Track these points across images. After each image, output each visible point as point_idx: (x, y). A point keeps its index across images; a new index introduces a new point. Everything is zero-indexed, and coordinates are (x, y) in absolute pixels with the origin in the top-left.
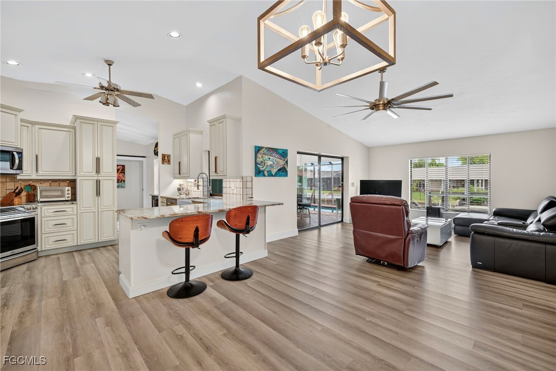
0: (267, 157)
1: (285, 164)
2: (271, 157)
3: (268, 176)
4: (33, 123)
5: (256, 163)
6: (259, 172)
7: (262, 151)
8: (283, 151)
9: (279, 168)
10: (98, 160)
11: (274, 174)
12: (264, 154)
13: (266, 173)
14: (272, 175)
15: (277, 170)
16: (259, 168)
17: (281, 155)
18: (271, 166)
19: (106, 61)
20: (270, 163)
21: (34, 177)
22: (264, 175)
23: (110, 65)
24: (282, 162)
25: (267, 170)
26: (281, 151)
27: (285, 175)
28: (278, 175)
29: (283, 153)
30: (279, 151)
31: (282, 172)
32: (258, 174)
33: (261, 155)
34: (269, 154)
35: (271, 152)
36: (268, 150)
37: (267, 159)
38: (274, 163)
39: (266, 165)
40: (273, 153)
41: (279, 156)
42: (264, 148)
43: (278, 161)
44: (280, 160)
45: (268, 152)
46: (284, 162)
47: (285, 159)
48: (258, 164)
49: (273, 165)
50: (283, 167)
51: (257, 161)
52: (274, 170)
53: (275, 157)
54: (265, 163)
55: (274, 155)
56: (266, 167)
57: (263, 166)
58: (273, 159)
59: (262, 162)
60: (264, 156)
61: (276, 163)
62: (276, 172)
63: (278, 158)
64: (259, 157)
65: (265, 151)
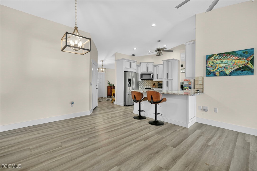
0: (219, 61)
2: (224, 60)
3: (219, 76)
4: (157, 65)
6: (209, 73)
7: (213, 58)
8: (245, 51)
9: (238, 67)
10: (167, 74)
11: (228, 74)
12: (214, 59)
13: (217, 74)
14: (226, 75)
15: (233, 69)
16: (209, 71)
17: (241, 55)
18: (224, 67)
19: (158, 41)
20: (222, 65)
21: (157, 80)
22: (215, 75)
23: (159, 42)
25: (218, 71)
26: (241, 52)
27: (247, 73)
28: (235, 74)
29: (244, 53)
30: (237, 53)
31: (242, 71)
32: (208, 75)
33: (212, 61)
34: (222, 59)
35: (225, 56)
36: (221, 56)
37: (219, 63)
38: (228, 65)
39: (217, 67)
40: (227, 56)
41: (236, 58)
42: (215, 54)
43: (235, 61)
44: (238, 60)
45: (220, 57)
46: (246, 61)
47: (247, 58)
48: (208, 68)
49: (228, 66)
50: (244, 66)
51: (208, 65)
52: (229, 70)
53: (231, 59)
54: (216, 66)
55: (228, 57)
56: (218, 69)
57: (213, 69)
58: (226, 62)
59: (213, 66)
60: (215, 61)
61: (232, 64)
62: (232, 72)
63: (235, 59)
64: (210, 62)
65: (217, 57)
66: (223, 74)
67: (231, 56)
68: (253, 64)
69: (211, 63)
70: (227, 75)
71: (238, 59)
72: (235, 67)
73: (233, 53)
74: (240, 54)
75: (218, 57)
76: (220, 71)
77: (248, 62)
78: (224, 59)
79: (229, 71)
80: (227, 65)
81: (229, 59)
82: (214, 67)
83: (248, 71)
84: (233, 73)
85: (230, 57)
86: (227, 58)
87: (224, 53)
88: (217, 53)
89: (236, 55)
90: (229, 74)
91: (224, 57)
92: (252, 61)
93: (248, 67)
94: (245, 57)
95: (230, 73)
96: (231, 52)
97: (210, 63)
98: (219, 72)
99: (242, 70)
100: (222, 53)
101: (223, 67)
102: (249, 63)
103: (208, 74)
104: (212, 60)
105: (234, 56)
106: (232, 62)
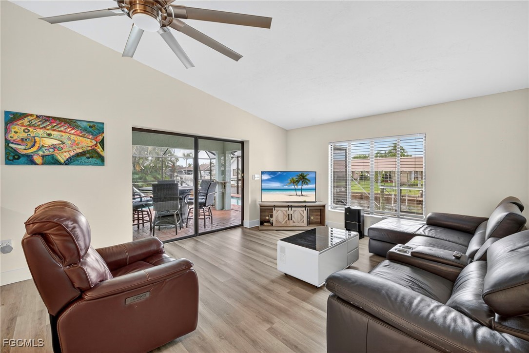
0: (41, 132)
1: (96, 145)
2: (53, 133)
3: (43, 164)
5: (7, 142)
7: (26, 121)
8: (91, 124)
9: (81, 151)
11: (62, 161)
12: (30, 126)
13: (37, 159)
14: (57, 163)
15: (72, 154)
16: (15, 151)
17: (85, 130)
18: (54, 147)
20: (49, 142)
22: (33, 162)
24: (87, 143)
25: (41, 153)
26: (85, 124)
27: (96, 162)
28: (76, 162)
29: (91, 127)
30: (79, 123)
31: (88, 158)
32: (12, 160)
33: (23, 128)
34: (48, 128)
35: (55, 124)
36: (46, 121)
37: (41, 136)
38: (63, 143)
39: (37, 145)
40: (59, 126)
41: (78, 132)
42: (31, 115)
43: (76, 139)
44: (81, 138)
45: (43, 123)
46: (94, 142)
47: (95, 137)
48: (13, 143)
49: (62, 146)
50: (92, 149)
51: (12, 138)
52: (65, 154)
53: (67, 133)
54: (35, 142)
55: (62, 129)
56: (39, 149)
57: (27, 147)
58: (60, 137)
59: (26, 140)
60: (31, 129)
61: (70, 142)
62: (70, 158)
63: (75, 135)
64: (16, 130)
65: (36, 122)
66: (51, 161)
67: (68, 127)
68: (103, 149)
69: (18, 131)
70: (60, 164)
71: (81, 136)
72: (75, 150)
73: (70, 123)
74: (83, 127)
75: (39, 123)
76: (45, 154)
77: (96, 144)
78: (54, 130)
79: (65, 156)
80: (61, 143)
81: (65, 132)
82: (29, 145)
83: (97, 159)
84: (72, 161)
85: (65, 128)
86: (60, 129)
87: (54, 118)
88: (37, 114)
89: (78, 127)
90: (65, 162)
91: (54, 126)
92: (102, 143)
93: (98, 153)
94: (92, 134)
95: (67, 160)
96: (67, 119)
97: (16, 132)
98: (43, 156)
99: (88, 155)
100: (49, 117)
101: (52, 147)
102: (99, 145)
103: (11, 158)
104: (24, 126)
105: (73, 129)
106: (69, 139)
